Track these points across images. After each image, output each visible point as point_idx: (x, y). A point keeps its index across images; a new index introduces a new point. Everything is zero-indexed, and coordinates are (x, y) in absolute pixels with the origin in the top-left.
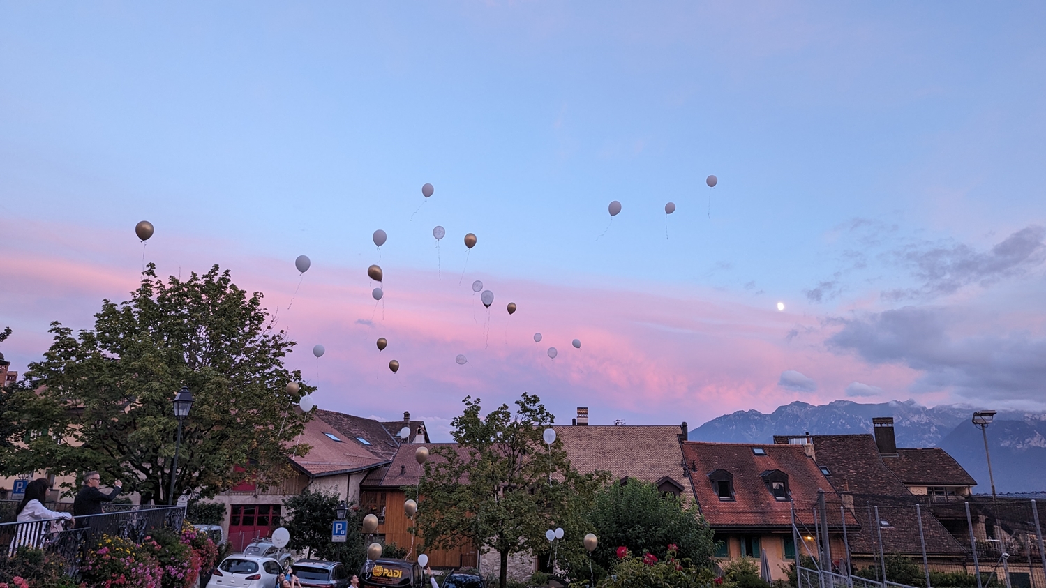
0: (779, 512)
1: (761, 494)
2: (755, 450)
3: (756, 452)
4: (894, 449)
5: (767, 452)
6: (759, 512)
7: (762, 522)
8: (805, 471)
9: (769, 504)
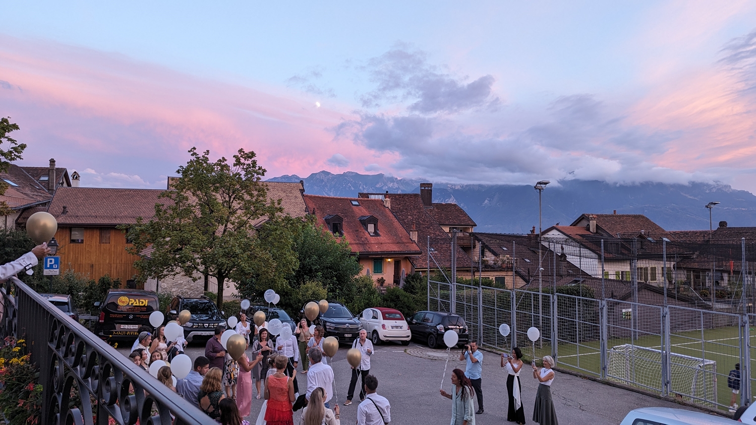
0: (373, 243)
1: (360, 232)
2: (353, 202)
3: (354, 204)
4: (431, 204)
5: (360, 204)
6: (361, 244)
7: (363, 251)
8: (385, 216)
9: (366, 238)
